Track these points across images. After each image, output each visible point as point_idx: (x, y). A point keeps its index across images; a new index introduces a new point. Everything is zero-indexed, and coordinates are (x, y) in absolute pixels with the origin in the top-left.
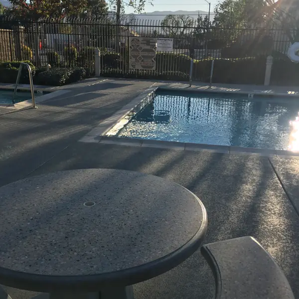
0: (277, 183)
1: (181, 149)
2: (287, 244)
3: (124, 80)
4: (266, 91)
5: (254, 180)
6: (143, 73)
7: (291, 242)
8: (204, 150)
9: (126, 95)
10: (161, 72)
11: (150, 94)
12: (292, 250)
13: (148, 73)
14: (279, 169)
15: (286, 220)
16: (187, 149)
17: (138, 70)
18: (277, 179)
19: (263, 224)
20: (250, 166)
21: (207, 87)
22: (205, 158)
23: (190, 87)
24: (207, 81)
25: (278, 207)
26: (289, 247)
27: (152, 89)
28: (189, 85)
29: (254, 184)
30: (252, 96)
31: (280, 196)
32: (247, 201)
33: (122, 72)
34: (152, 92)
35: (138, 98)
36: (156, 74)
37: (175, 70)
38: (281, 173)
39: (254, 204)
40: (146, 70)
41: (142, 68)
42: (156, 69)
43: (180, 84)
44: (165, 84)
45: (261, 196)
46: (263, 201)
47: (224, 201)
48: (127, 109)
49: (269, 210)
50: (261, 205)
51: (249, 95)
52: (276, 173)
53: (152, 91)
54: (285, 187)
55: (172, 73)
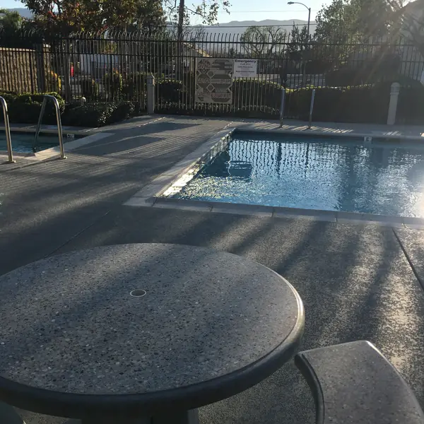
0: (405, 264)
1: (269, 215)
2: (419, 353)
3: (188, 118)
4: (389, 133)
5: (372, 259)
6: (214, 108)
8: (300, 217)
9: (191, 141)
10: (240, 107)
11: (224, 138)
13: (222, 108)
14: (408, 244)
15: (417, 317)
16: (276, 215)
17: (207, 104)
18: (405, 258)
19: (384, 323)
20: (368, 241)
21: (305, 127)
22: (302, 228)
23: (281, 127)
24: (304, 119)
25: (406, 298)
27: (228, 130)
28: (279, 125)
29: (372, 266)
30: (370, 139)
31: (409, 283)
32: (361, 290)
33: (185, 107)
34: (227, 135)
35: (208, 143)
36: (233, 110)
37: (259, 105)
38: (411, 250)
39: (372, 294)
40: (218, 104)
41: (213, 102)
42: (233, 103)
43: (266, 123)
44: (243, 123)
45: (382, 283)
46: (385, 290)
47: (328, 290)
48: (193, 158)
49: (394, 303)
50: (382, 296)
51: (365, 139)
52: (404, 250)
53: (227, 133)
54: (418, 270)
55: (255, 108)
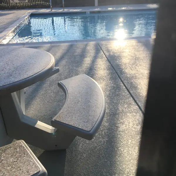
0: (103, 55)
1: (49, 45)
2: (108, 82)
3: (8, 11)
4: (96, 9)
5: (91, 55)
6: (20, 5)
7: (110, 81)
8: (62, 44)
9: (11, 20)
10: (32, 3)
11: (26, 17)
12: (110, 84)
13: (24, 4)
14: (104, 48)
15: (107, 71)
16: (52, 45)
17: (16, 3)
18: (103, 53)
19: (96, 75)
20: (89, 49)
21: (62, 10)
22: (63, 48)
23: (51, 11)
24: (61, 7)
25: (103, 66)
26: (108, 83)
27: (27, 14)
28: (51, 10)
29: (91, 57)
30: (89, 12)
31: (104, 61)
32: (87, 66)
33: (6, 6)
34: (28, 16)
35: (19, 20)
36: (29, 5)
37: (40, 1)
38: (105, 50)
39: (91, 66)
40: (21, 3)
41: (19, 2)
42: (28, 2)
43: (45, 10)
44: (35, 11)
45: (94, 62)
46: (95, 64)
47: (75, 68)
48: (12, 27)
49: (99, 68)
50: (95, 66)
51: (87, 13)
52: (102, 50)
53: (27, 15)
54: (107, 56)
55: (39, 3)
